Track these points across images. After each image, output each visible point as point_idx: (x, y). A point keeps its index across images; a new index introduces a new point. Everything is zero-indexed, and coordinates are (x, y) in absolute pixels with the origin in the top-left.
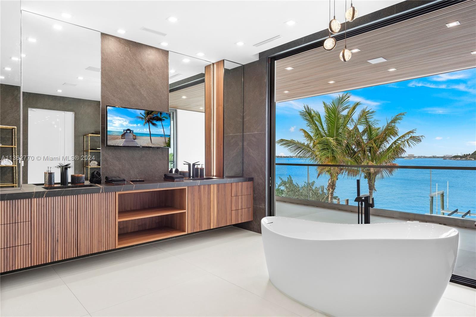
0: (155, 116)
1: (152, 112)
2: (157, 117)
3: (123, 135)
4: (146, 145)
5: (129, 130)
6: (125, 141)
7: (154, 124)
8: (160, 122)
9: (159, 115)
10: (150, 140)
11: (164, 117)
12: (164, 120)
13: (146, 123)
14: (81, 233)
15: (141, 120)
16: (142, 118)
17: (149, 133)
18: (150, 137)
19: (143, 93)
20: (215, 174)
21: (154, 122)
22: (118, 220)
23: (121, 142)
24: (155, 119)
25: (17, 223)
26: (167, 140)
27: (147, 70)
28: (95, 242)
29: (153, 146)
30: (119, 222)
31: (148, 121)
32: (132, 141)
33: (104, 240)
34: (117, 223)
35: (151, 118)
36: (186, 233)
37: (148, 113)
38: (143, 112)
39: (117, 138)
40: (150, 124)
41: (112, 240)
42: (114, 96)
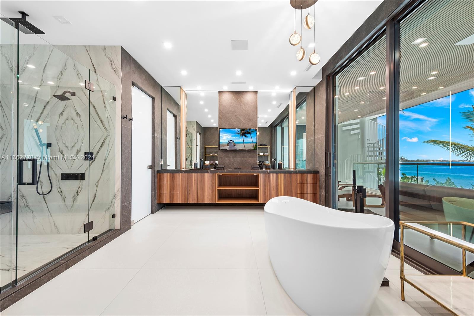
0: (246, 131)
1: (244, 129)
2: (247, 132)
3: (228, 144)
4: (242, 149)
5: (231, 141)
6: (229, 147)
7: (246, 136)
8: (250, 134)
9: (249, 131)
10: (243, 145)
11: (252, 131)
12: (252, 133)
13: (241, 136)
14: (199, 192)
15: (238, 134)
16: (239, 133)
17: (243, 141)
18: (243, 144)
19: (241, 119)
20: (293, 168)
21: (246, 135)
22: (217, 188)
23: (227, 148)
24: (246, 133)
25: (168, 182)
26: (254, 145)
27: (244, 106)
28: (206, 198)
29: (245, 149)
30: (218, 189)
31: (242, 135)
32: (234, 147)
33: (210, 197)
34: (217, 190)
35: (244, 133)
36: (259, 203)
37: (242, 130)
38: (239, 130)
39: (225, 146)
40: (243, 136)
41: (214, 198)
42: (225, 123)
